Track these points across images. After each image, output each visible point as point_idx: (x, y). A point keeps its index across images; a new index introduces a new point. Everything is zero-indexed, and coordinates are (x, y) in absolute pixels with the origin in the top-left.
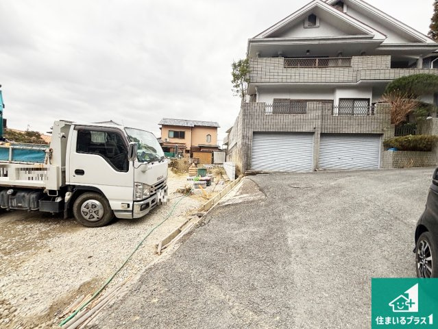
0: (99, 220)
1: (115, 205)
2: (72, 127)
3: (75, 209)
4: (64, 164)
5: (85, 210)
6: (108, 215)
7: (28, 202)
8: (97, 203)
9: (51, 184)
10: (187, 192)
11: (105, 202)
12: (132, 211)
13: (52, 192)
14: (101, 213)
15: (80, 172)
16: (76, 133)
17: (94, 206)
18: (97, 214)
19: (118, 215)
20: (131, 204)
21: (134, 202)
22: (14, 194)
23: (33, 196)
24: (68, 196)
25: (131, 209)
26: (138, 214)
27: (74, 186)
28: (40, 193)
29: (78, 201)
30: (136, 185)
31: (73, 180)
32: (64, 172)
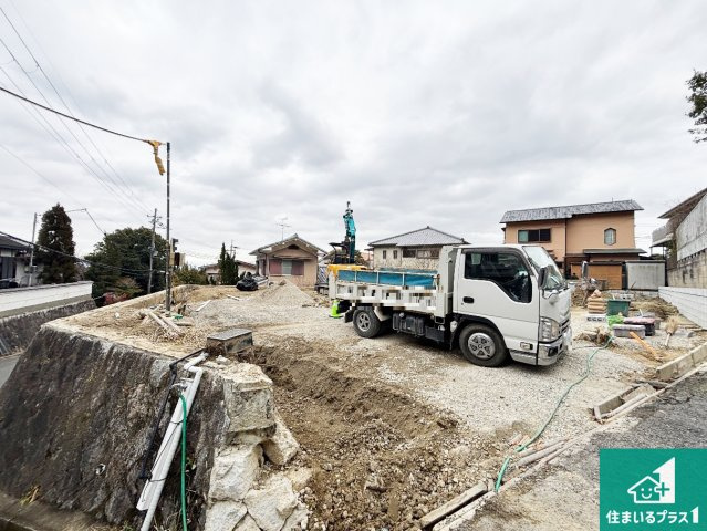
0: (490, 358)
1: (512, 343)
2: (460, 251)
3: (462, 341)
4: (451, 289)
5: (474, 343)
6: (500, 355)
7: (415, 328)
8: (486, 336)
9: (438, 310)
10: (603, 340)
11: (497, 337)
12: (537, 355)
13: (439, 319)
14: (492, 350)
15: (468, 300)
16: (463, 256)
17: (484, 341)
18: (488, 351)
19: (514, 356)
20: (535, 345)
21: (539, 342)
22: (404, 318)
23: (420, 321)
24: (453, 325)
25: (534, 351)
26: (544, 359)
27: (461, 315)
28: (427, 319)
29: (465, 333)
30: (542, 321)
31: (460, 308)
32: (451, 299)
